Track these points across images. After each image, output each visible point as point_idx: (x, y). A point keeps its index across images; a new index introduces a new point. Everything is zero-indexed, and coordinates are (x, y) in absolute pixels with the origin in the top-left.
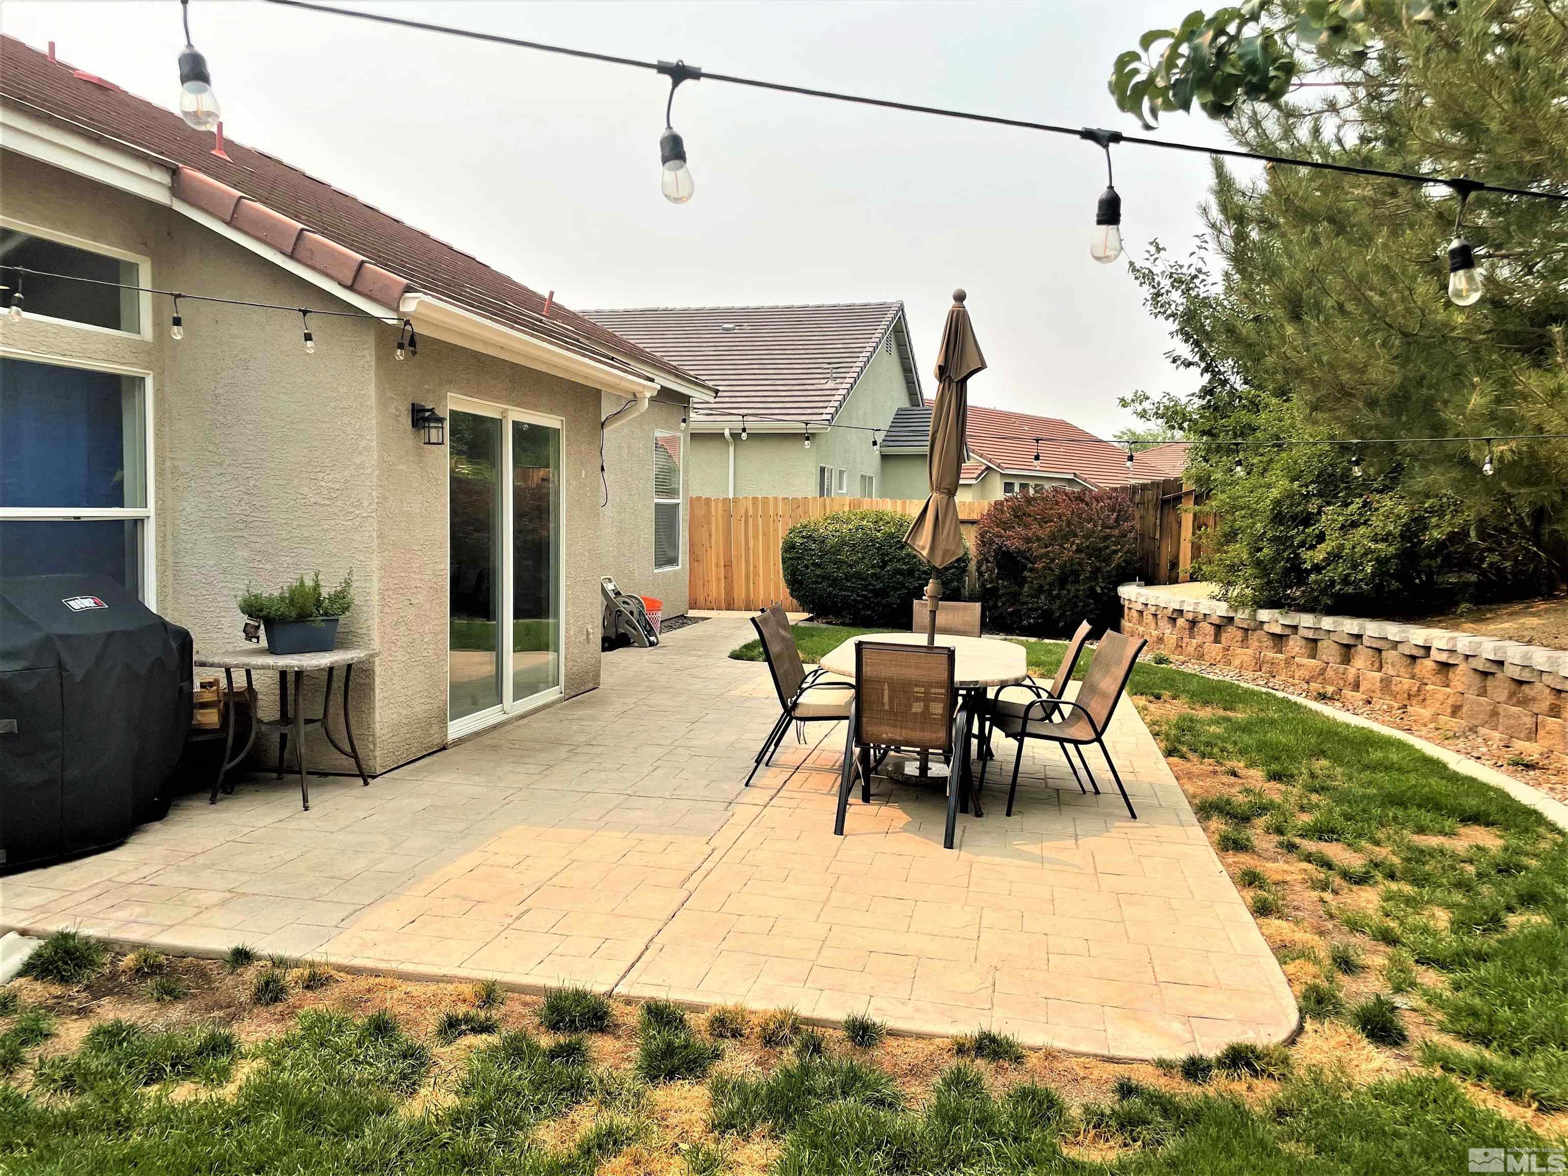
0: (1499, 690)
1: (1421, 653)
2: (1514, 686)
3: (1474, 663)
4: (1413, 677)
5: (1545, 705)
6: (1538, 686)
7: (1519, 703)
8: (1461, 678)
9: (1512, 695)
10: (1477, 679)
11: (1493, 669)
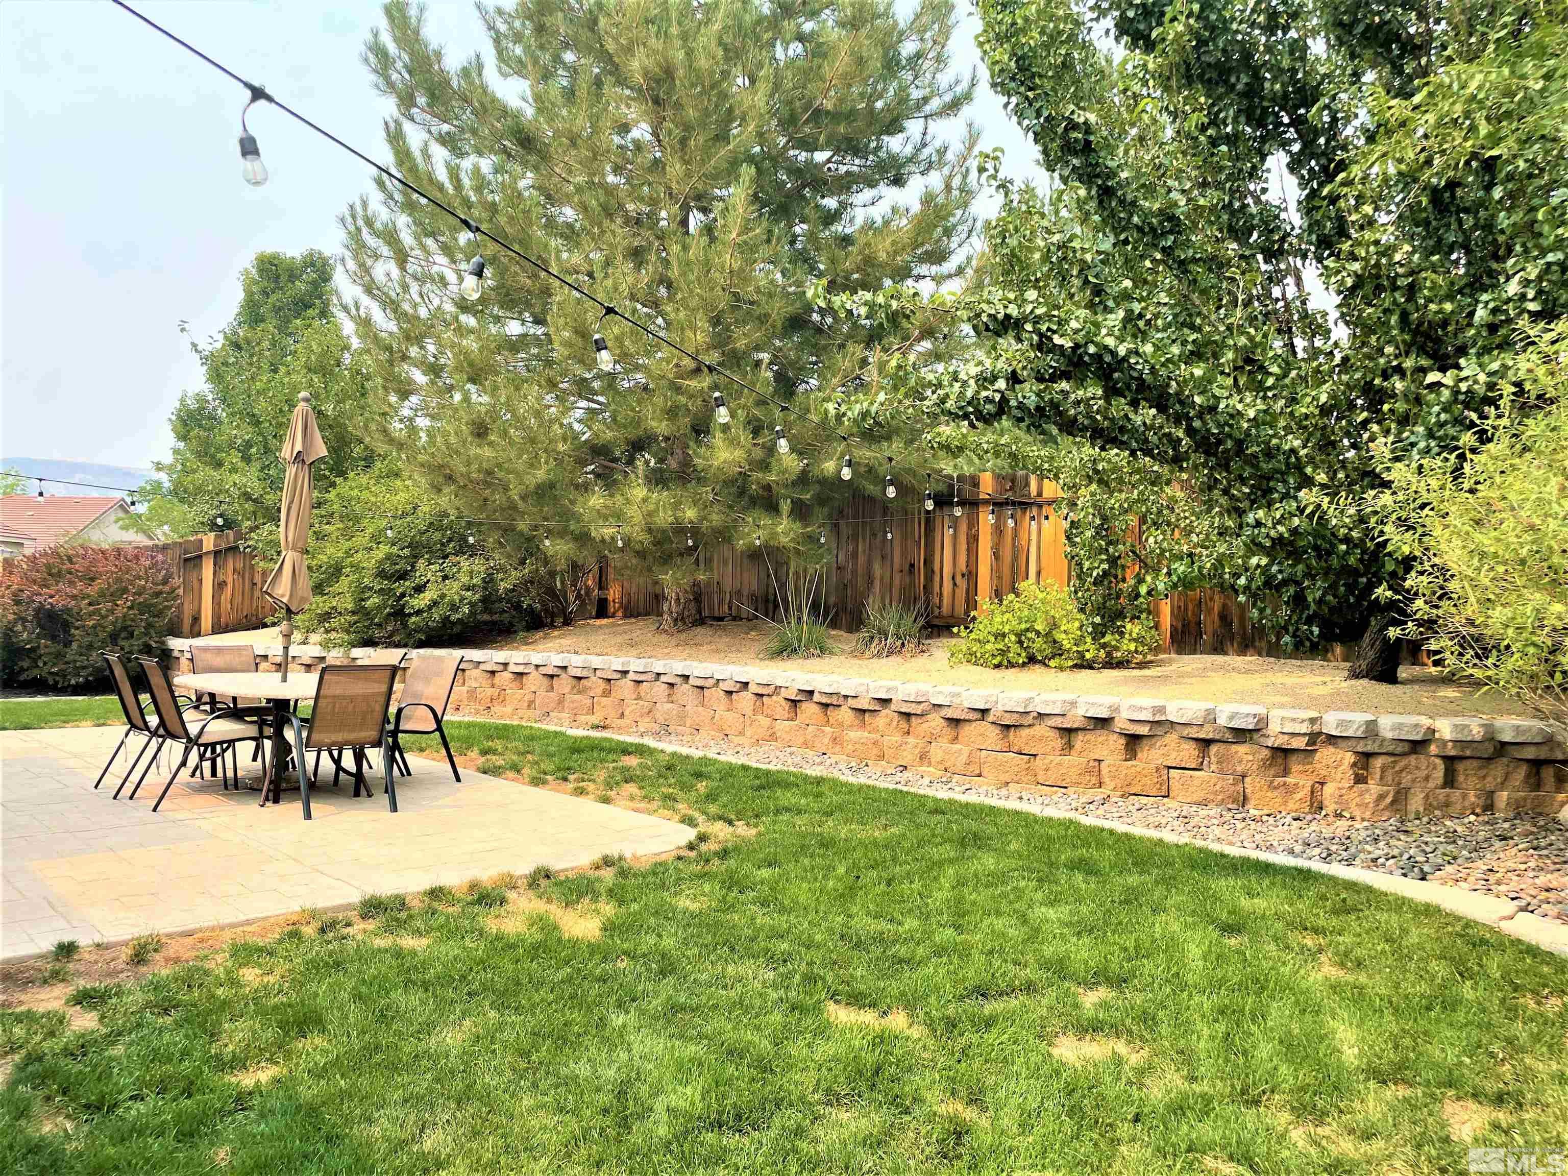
0: (564, 684)
1: (501, 668)
2: (574, 682)
3: (543, 670)
4: (493, 686)
5: (599, 691)
6: (594, 679)
7: (579, 692)
8: (534, 681)
9: (573, 687)
10: (546, 681)
11: (559, 672)
